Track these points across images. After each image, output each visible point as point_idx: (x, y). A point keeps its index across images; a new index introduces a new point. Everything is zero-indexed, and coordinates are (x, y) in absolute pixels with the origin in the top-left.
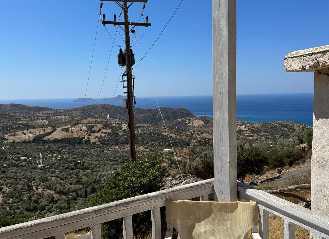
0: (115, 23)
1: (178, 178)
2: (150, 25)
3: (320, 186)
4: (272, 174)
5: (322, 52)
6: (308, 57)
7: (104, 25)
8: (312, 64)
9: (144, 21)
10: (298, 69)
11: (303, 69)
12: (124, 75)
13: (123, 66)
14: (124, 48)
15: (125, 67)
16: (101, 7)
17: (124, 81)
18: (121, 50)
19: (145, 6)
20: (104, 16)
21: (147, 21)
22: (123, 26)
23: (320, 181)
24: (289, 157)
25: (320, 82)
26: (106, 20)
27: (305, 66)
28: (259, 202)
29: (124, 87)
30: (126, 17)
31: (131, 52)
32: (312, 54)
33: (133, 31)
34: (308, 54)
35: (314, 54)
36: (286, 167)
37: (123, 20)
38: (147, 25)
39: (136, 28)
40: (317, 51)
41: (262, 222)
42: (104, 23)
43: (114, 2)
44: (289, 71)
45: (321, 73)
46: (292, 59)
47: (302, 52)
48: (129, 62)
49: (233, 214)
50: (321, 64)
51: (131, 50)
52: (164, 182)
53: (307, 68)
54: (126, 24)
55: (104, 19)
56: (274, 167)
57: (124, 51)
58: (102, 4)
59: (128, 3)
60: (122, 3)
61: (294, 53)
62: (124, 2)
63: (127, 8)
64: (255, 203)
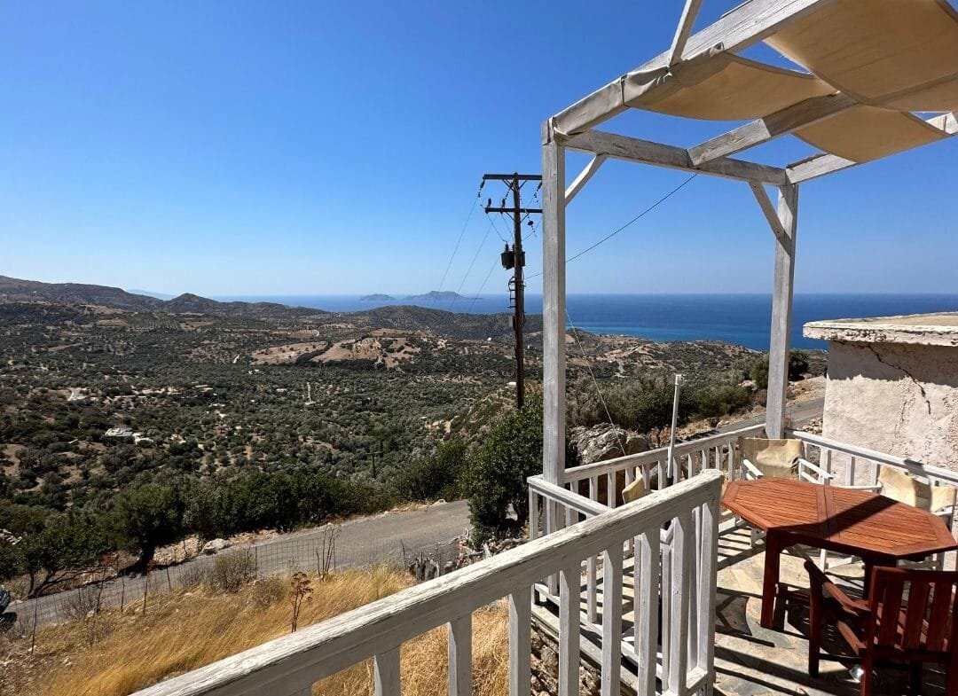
0: (502, 210)
1: (597, 428)
4: (699, 427)
5: (839, 328)
6: (827, 329)
7: (489, 213)
8: (830, 336)
10: (817, 337)
11: (822, 338)
12: (511, 282)
13: (509, 268)
14: (511, 242)
15: (512, 271)
16: (482, 186)
17: (511, 290)
18: (507, 246)
19: (539, 185)
20: (490, 201)
22: (512, 214)
24: (729, 402)
26: (492, 206)
27: (825, 337)
28: (803, 439)
29: (511, 299)
30: (517, 200)
31: (521, 250)
32: (831, 328)
35: (833, 328)
36: (724, 416)
39: (529, 216)
40: (835, 327)
41: (806, 452)
42: (488, 210)
43: (500, 180)
45: (835, 343)
46: (811, 328)
47: (821, 324)
48: (518, 262)
49: (784, 446)
50: (838, 337)
51: (521, 246)
52: (573, 433)
53: (826, 339)
54: (517, 211)
55: (489, 205)
56: (705, 416)
57: (511, 249)
58: (483, 183)
59: (520, 182)
60: (511, 181)
61: (813, 323)
62: (515, 180)
63: (519, 189)
64: (800, 440)
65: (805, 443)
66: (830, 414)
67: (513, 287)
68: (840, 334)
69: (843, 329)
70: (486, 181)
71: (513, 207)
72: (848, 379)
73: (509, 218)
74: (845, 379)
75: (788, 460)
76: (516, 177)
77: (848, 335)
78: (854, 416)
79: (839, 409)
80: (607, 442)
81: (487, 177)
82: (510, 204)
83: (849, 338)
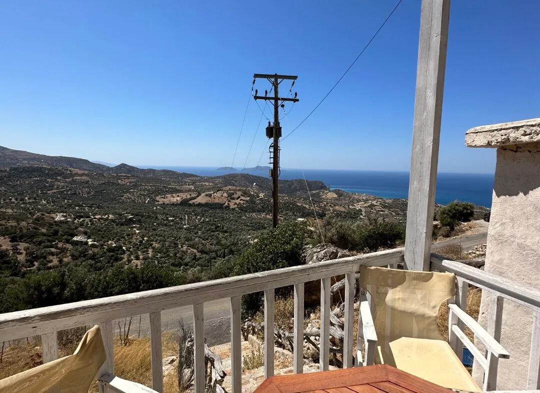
0: (266, 98)
1: (319, 246)
2: (298, 100)
3: (497, 263)
5: (513, 128)
6: (496, 132)
7: (256, 100)
8: (499, 140)
9: (293, 97)
10: (482, 144)
11: (489, 144)
12: (271, 146)
13: (270, 138)
14: (272, 121)
15: (272, 139)
16: (254, 83)
17: (271, 152)
18: (269, 123)
19: (294, 82)
20: (256, 91)
21: (295, 97)
22: (273, 101)
23: (497, 257)
25: (504, 159)
26: (258, 95)
27: (491, 142)
28: (457, 273)
29: (270, 158)
30: (276, 92)
31: (279, 126)
32: (501, 129)
33: (283, 106)
34: (496, 130)
35: (504, 129)
37: (273, 96)
38: (295, 100)
39: (286, 103)
40: (507, 127)
41: (461, 294)
42: (256, 98)
43: (266, 79)
44: (472, 146)
45: (505, 149)
46: (475, 134)
47: (488, 127)
48: (276, 134)
49: (428, 283)
50: (511, 139)
51: (279, 123)
52: (304, 249)
53: (493, 144)
54: (276, 99)
55: (256, 94)
57: (272, 124)
58: (255, 81)
59: (279, 80)
60: (273, 80)
61: (478, 128)
62: (276, 79)
63: (278, 84)
64: (453, 274)
65: (460, 280)
66: (495, 239)
67: (272, 150)
68: (513, 135)
69: (517, 128)
70: (256, 79)
71: (274, 96)
72: (521, 194)
73: (270, 104)
74: (517, 194)
75: (432, 304)
76: (276, 77)
77: (525, 135)
78: (528, 242)
79: (507, 233)
80: (324, 257)
81: (256, 76)
82: (272, 95)
83: (526, 139)
